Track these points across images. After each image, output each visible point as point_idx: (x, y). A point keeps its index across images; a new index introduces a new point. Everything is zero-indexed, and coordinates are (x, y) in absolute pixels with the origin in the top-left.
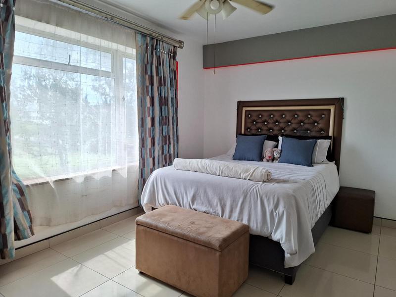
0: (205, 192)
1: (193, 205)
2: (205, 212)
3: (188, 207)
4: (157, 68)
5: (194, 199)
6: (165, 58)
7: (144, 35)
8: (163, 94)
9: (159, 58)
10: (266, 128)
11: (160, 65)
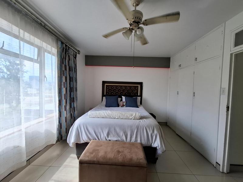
0: (115, 129)
1: (108, 138)
2: (116, 141)
3: (104, 139)
4: (68, 61)
5: (108, 135)
6: (72, 57)
7: (62, 43)
8: (71, 76)
9: (69, 56)
10: (115, 92)
11: (70, 60)
